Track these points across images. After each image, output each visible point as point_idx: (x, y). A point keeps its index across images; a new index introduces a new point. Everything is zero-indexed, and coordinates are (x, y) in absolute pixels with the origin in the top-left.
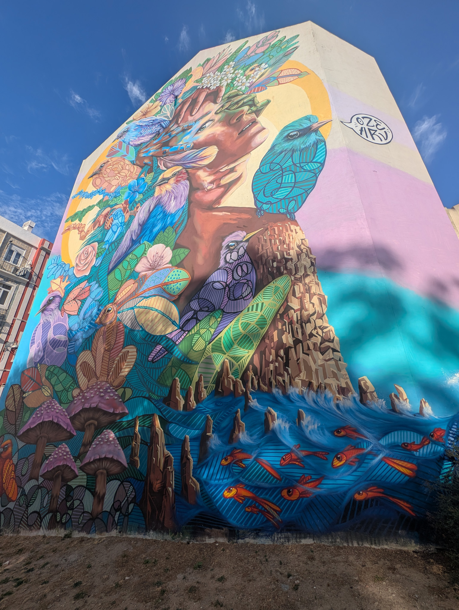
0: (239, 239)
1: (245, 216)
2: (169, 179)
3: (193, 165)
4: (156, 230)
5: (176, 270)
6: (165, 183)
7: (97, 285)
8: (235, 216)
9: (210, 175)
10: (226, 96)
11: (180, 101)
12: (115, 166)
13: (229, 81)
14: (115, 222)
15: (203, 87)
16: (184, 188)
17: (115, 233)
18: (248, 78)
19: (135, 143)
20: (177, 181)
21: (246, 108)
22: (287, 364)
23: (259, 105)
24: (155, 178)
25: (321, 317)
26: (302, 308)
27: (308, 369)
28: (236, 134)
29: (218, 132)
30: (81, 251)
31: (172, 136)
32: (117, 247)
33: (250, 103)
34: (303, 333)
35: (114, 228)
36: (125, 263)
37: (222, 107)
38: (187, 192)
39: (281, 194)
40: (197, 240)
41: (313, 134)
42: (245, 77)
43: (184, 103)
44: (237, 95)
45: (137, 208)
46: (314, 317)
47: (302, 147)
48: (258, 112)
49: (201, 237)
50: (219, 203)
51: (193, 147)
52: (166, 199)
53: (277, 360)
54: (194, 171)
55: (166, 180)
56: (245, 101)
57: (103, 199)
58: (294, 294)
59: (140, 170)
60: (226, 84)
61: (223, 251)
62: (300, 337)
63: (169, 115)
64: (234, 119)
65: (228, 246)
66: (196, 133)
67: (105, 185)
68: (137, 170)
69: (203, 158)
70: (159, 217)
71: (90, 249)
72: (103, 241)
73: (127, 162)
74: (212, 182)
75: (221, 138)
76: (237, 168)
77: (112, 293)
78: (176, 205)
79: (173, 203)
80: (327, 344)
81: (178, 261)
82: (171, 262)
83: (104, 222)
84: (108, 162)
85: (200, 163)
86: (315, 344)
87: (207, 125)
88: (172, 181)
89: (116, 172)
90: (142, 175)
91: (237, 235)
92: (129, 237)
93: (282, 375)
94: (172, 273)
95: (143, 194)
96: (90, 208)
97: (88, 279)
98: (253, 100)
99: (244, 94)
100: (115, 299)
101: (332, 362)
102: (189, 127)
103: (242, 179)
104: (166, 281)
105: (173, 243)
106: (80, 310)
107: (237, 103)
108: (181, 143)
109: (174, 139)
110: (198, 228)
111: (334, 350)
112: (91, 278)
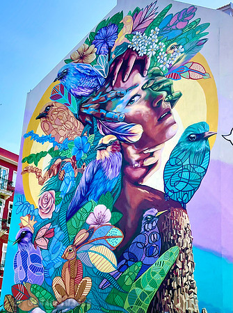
0: (153, 214)
1: (158, 198)
2: (106, 146)
3: (125, 138)
4: (99, 191)
5: (114, 228)
6: (104, 149)
7: (59, 228)
8: (152, 196)
9: (136, 153)
10: (151, 71)
11: (113, 56)
12: (60, 114)
13: (154, 53)
14: (67, 175)
15: (133, 48)
16: (118, 159)
17: (68, 185)
18: (168, 56)
19: (76, 92)
20: (113, 151)
21: (164, 94)
22: (172, 298)
23: (174, 95)
24: (96, 141)
25: (191, 275)
26: (183, 268)
27: (182, 302)
28: (156, 119)
29: (144, 112)
30: (42, 196)
31: (108, 99)
32: (71, 199)
33: (168, 89)
34: (182, 282)
35: (67, 180)
36: (78, 214)
37: (147, 83)
38: (120, 164)
39: (181, 186)
40: (127, 208)
41: (204, 142)
42: (166, 55)
43: (116, 61)
44: (159, 75)
45: (84, 166)
46: (188, 274)
47: (197, 151)
48: (173, 102)
49: (130, 207)
50: (142, 182)
51: (125, 119)
52: (105, 165)
53: (168, 296)
54: (125, 146)
55: (104, 146)
56: (165, 84)
57: (53, 147)
58: (180, 260)
59: (82, 127)
60: (151, 55)
61: (143, 222)
62: (180, 285)
63: (104, 70)
64: (155, 102)
65: (147, 218)
66: (127, 105)
67: (53, 133)
68: (80, 126)
69: (132, 135)
70: (101, 181)
71: (49, 196)
72: (59, 191)
73: (70, 113)
74: (138, 161)
75: (146, 119)
76: (155, 154)
77: (71, 237)
78: (112, 174)
79: (110, 171)
80: (192, 290)
81: (116, 222)
82: (110, 221)
83: (58, 172)
84: (53, 106)
85: (129, 138)
86: (186, 289)
87: (136, 98)
88: (109, 149)
89: (62, 122)
90: (85, 134)
91: (152, 211)
92: (79, 193)
93: (170, 304)
94: (111, 230)
95: (88, 154)
96: (43, 154)
97: (52, 221)
98: (170, 86)
99: (164, 76)
100: (74, 242)
101: (193, 299)
102: (121, 95)
103: (158, 165)
104: (108, 235)
105: (111, 206)
106: (48, 246)
107: (159, 84)
108: (115, 111)
109: (110, 103)
110: (128, 198)
111: (194, 294)
112: (53, 221)
